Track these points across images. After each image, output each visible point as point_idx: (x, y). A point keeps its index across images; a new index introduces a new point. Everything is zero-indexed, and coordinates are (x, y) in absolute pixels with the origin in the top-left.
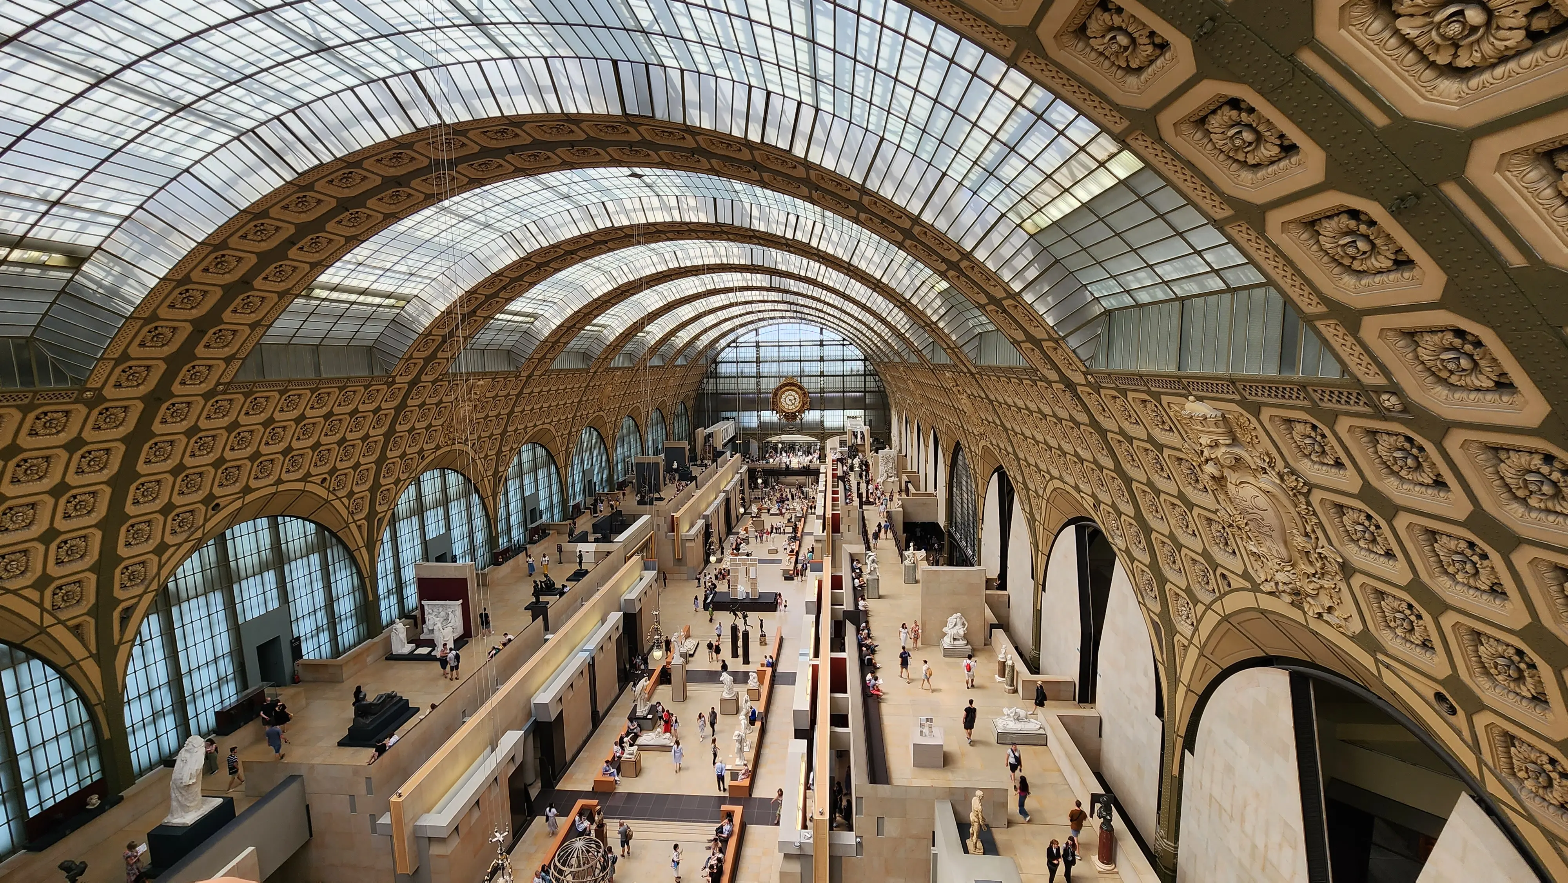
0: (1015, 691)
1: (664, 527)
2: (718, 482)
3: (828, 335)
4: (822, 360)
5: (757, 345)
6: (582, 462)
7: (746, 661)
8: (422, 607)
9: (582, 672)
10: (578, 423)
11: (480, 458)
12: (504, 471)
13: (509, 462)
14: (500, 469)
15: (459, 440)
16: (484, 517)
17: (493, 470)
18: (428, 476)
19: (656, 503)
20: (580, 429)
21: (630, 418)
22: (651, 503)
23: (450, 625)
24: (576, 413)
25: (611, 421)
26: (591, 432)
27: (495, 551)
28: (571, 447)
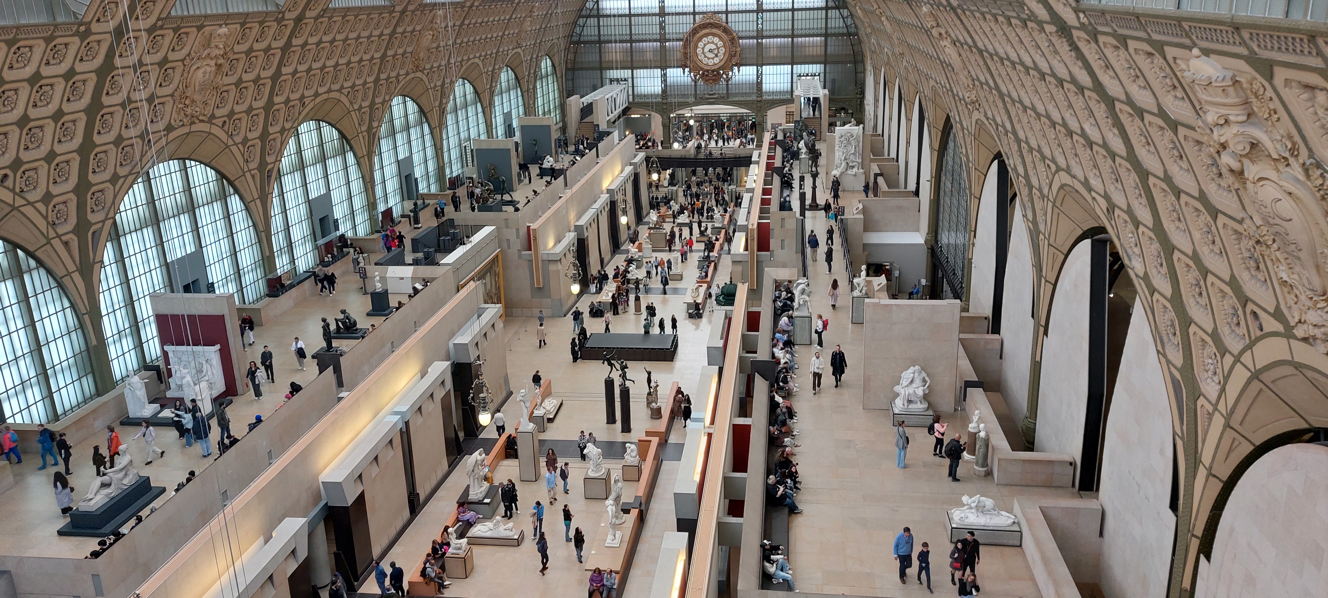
0: (989, 474)
1: (517, 244)
2: (599, 178)
6: (395, 148)
7: (626, 428)
8: (167, 354)
9: (391, 441)
10: (383, 90)
11: (236, 144)
12: (274, 163)
13: (280, 149)
14: (270, 159)
15: (200, 118)
16: (251, 228)
17: (257, 160)
18: (161, 168)
19: (504, 208)
20: (387, 98)
21: (466, 82)
22: (497, 208)
23: (206, 378)
24: (378, 74)
25: (435, 86)
26: (405, 102)
27: (270, 276)
28: (375, 124)
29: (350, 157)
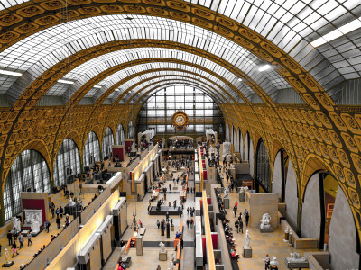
0: (293, 246)
1: (127, 178)
2: (149, 158)
3: (197, 91)
4: (194, 102)
5: (165, 95)
6: (89, 147)
7: (168, 237)
8: (24, 213)
9: (97, 242)
14: (55, 150)
15: (38, 137)
17: (52, 150)
20: (88, 132)
24: (87, 125)
25: (101, 129)
27: (53, 187)
28: (84, 140)
29: (77, 150)
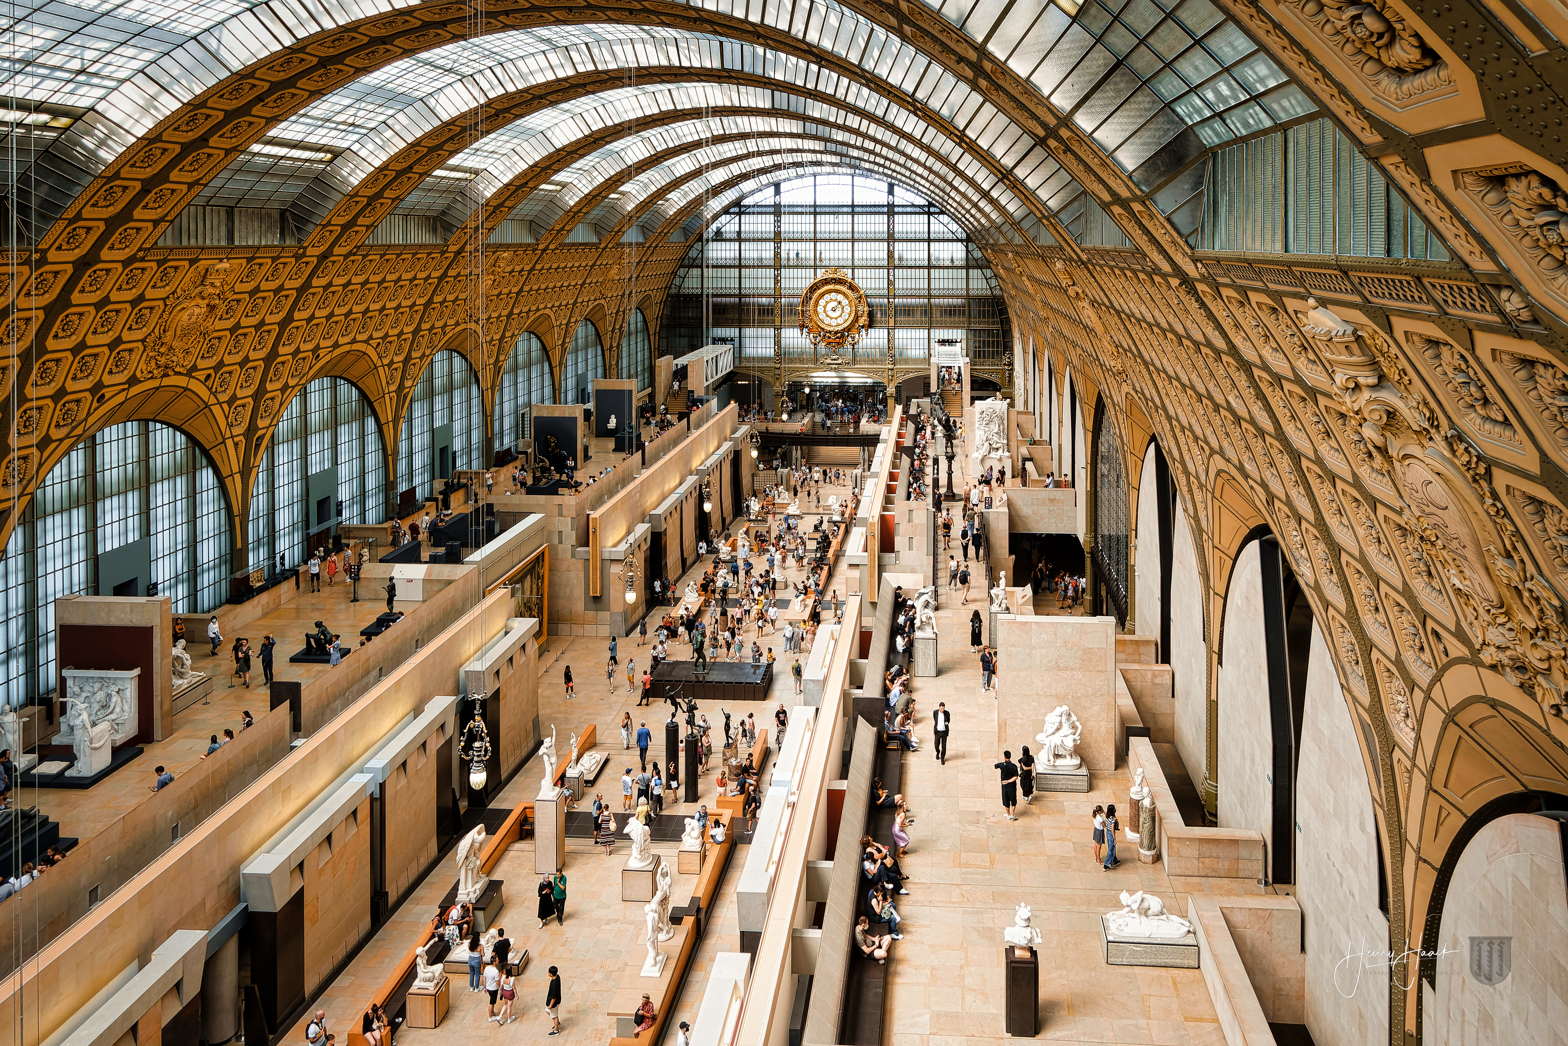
1: (571, 537)
2: (686, 457)
4: (891, 238)
5: (777, 211)
6: (431, 413)
7: (690, 794)
8: (64, 681)
9: (355, 813)
10: (424, 342)
11: (220, 403)
12: (268, 428)
13: (278, 411)
14: (261, 423)
15: (177, 369)
16: (223, 512)
17: (245, 425)
18: (111, 432)
19: (561, 490)
20: (428, 352)
21: (532, 336)
22: (552, 490)
23: (113, 716)
24: (419, 324)
25: (492, 340)
26: (451, 358)
27: (238, 575)
28: (408, 383)
29: (371, 423)
